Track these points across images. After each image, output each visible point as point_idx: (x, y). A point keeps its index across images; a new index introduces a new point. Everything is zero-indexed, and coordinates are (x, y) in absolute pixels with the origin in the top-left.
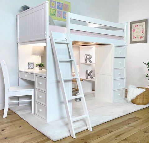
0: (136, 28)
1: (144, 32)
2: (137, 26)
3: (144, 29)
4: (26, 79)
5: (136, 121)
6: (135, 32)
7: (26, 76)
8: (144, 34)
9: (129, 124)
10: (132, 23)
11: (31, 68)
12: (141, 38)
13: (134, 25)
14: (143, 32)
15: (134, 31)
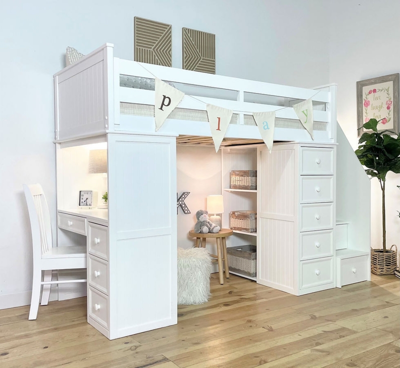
0: (371, 98)
1: (392, 107)
2: (375, 91)
3: (392, 100)
4: (70, 229)
5: (341, 337)
6: (369, 107)
7: (70, 223)
8: (392, 113)
9: (318, 344)
10: (360, 85)
11: (87, 205)
12: (384, 123)
13: (366, 90)
14: (388, 108)
15: (367, 104)
